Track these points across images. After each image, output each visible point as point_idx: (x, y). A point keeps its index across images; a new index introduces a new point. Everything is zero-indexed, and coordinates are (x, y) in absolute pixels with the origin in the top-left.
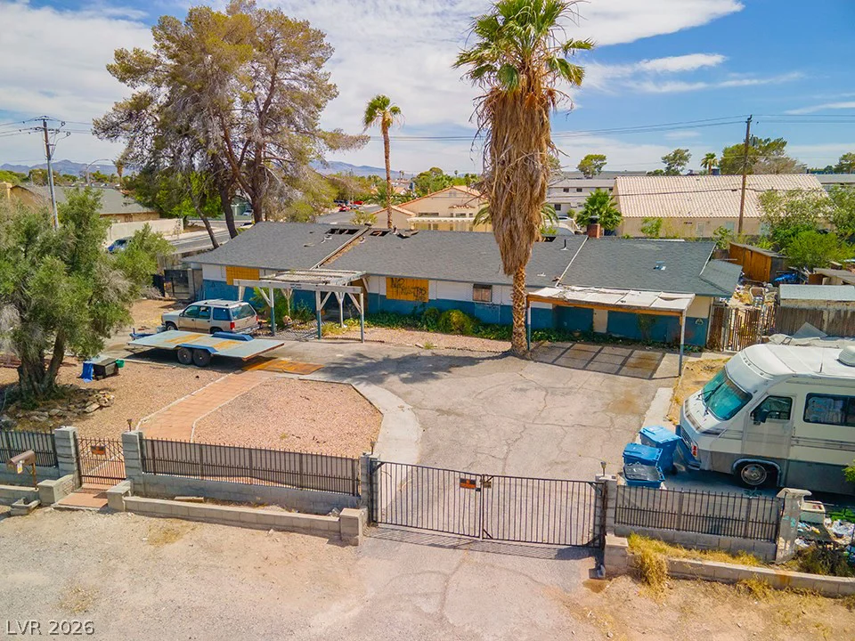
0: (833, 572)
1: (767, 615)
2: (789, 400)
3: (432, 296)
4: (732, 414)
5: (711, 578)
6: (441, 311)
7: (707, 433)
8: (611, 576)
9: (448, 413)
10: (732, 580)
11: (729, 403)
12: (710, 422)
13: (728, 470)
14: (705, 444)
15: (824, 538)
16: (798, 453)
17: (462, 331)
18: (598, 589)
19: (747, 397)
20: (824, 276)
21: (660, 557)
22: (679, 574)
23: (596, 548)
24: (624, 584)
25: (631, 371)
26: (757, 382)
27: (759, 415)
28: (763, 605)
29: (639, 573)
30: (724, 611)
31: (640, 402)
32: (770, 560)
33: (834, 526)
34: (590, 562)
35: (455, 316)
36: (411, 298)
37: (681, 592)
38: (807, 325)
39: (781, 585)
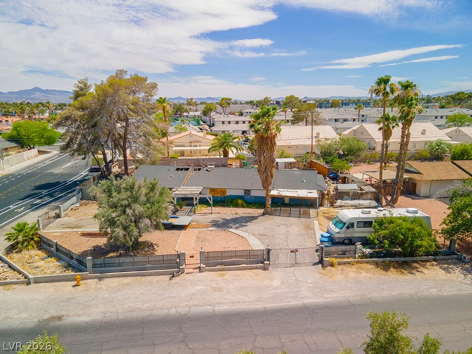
0: (366, 258)
1: (356, 268)
2: (354, 223)
3: (228, 194)
4: (342, 228)
5: (345, 263)
6: (233, 200)
7: (337, 233)
8: (326, 267)
9: (262, 235)
10: (349, 263)
11: (341, 225)
12: (337, 230)
13: (342, 241)
14: (337, 236)
15: (363, 253)
16: (356, 235)
17: (243, 207)
18: (325, 270)
19: (345, 223)
20: (346, 178)
21: (335, 261)
22: (340, 264)
23: (321, 262)
24: (329, 268)
25: (303, 216)
26: (347, 220)
27: (348, 228)
28: (356, 267)
29: (332, 265)
30: (349, 269)
31: (311, 226)
32: (355, 258)
33: (364, 250)
34: (320, 265)
35: (240, 201)
36: (220, 195)
37: (340, 267)
38: (346, 196)
39: (358, 262)
